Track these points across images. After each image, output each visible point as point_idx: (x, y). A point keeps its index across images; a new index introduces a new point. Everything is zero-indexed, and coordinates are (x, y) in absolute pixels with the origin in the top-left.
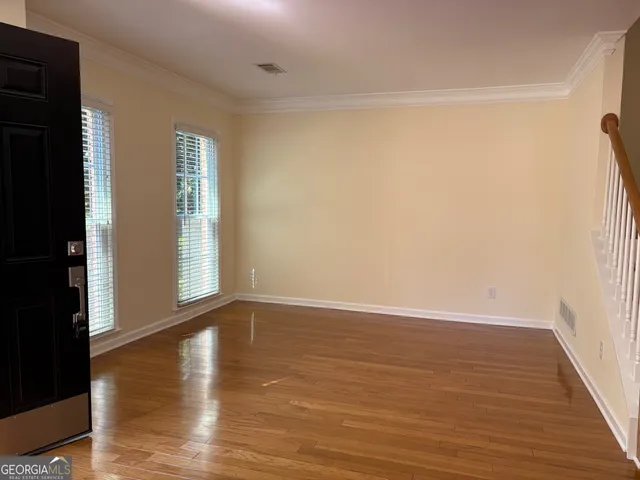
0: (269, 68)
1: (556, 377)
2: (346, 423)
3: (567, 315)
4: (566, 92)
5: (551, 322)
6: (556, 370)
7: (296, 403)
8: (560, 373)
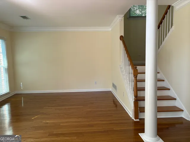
0: (24, 17)
1: (113, 102)
2: (62, 124)
3: (114, 86)
4: (110, 29)
5: (110, 89)
6: (113, 101)
7: (45, 122)
8: (114, 102)
